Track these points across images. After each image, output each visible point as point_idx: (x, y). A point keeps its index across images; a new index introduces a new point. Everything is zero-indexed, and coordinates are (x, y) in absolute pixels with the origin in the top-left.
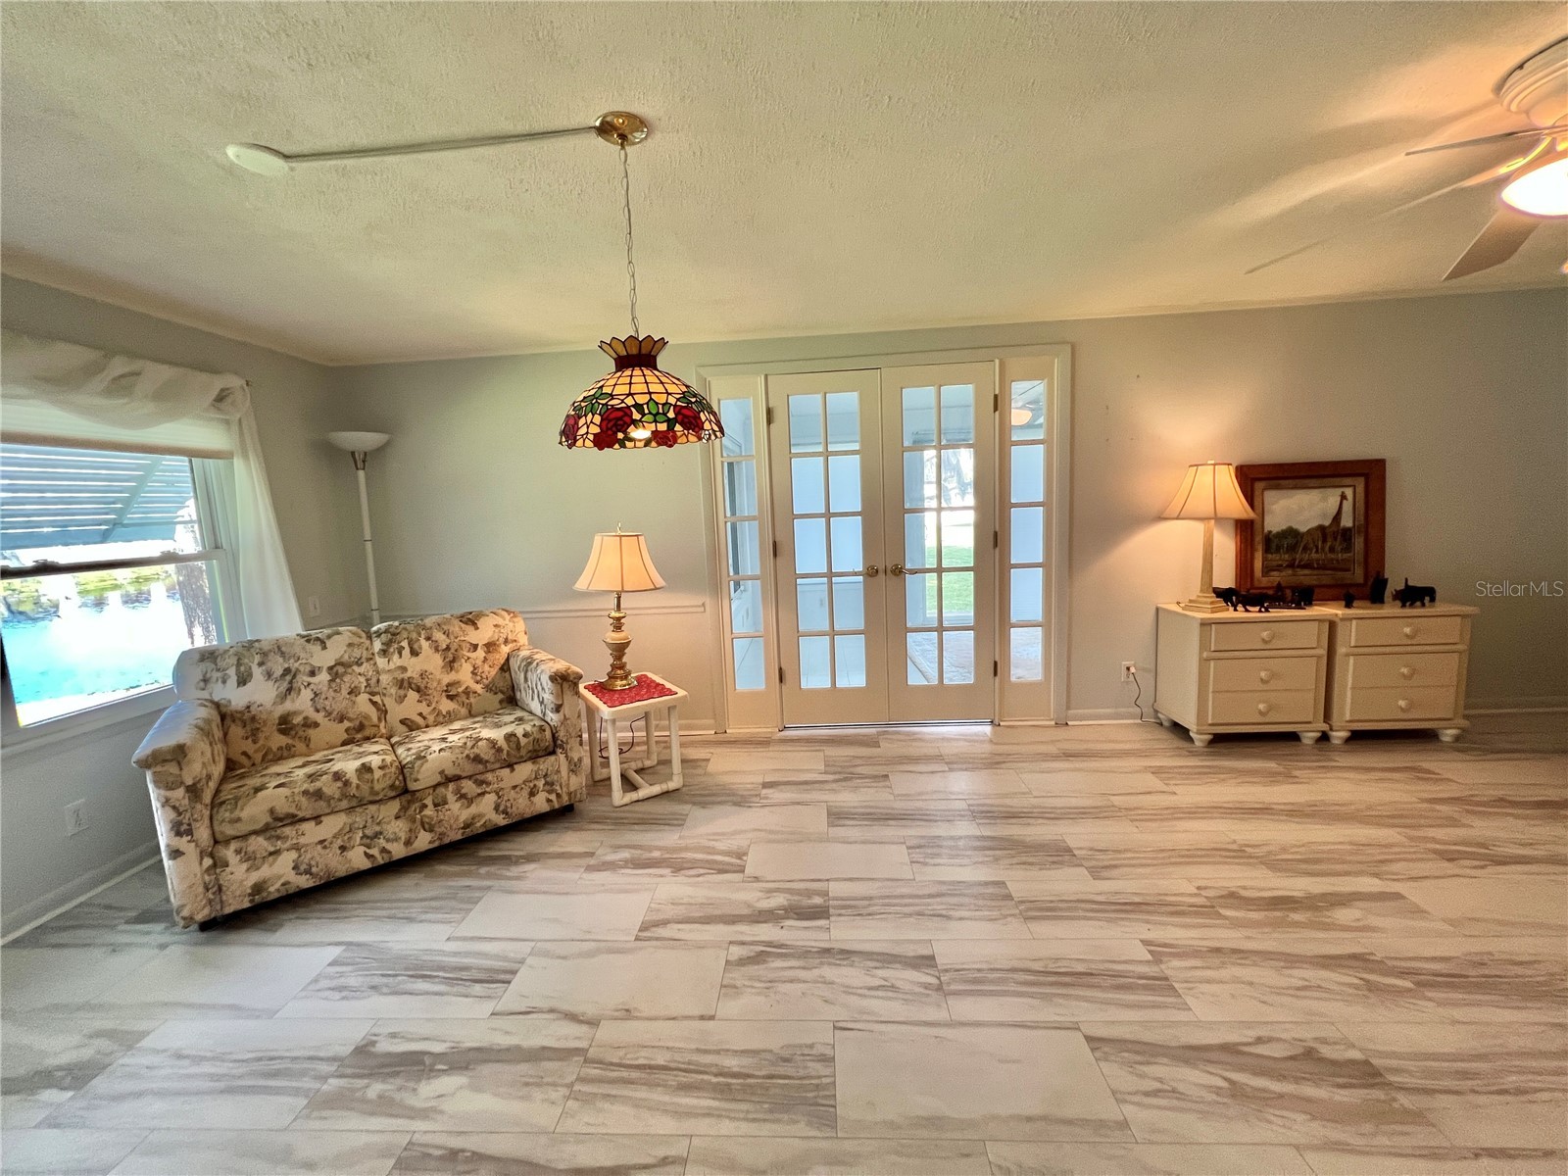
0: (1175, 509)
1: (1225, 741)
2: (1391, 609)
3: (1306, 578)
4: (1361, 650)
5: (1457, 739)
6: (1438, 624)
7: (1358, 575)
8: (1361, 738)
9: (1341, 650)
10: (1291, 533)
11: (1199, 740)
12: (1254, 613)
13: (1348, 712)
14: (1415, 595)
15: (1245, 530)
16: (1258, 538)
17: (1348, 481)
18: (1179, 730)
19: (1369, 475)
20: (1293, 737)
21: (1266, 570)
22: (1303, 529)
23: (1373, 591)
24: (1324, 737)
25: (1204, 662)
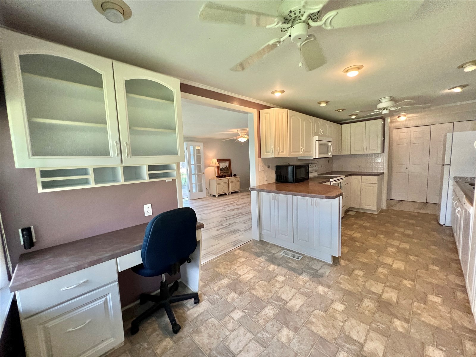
0: (211, 165)
1: (219, 196)
2: (233, 177)
3: (225, 174)
4: (232, 182)
5: (240, 192)
6: (237, 179)
7: (229, 174)
8: (232, 193)
9: (229, 182)
10: (222, 168)
11: (217, 196)
12: (221, 178)
13: (231, 190)
14: (235, 175)
15: (218, 167)
16: (219, 169)
17: (227, 161)
18: (214, 196)
19: (229, 160)
20: (226, 194)
21: (221, 173)
22: (224, 168)
23: (231, 175)
24: (229, 194)
25: (216, 185)
